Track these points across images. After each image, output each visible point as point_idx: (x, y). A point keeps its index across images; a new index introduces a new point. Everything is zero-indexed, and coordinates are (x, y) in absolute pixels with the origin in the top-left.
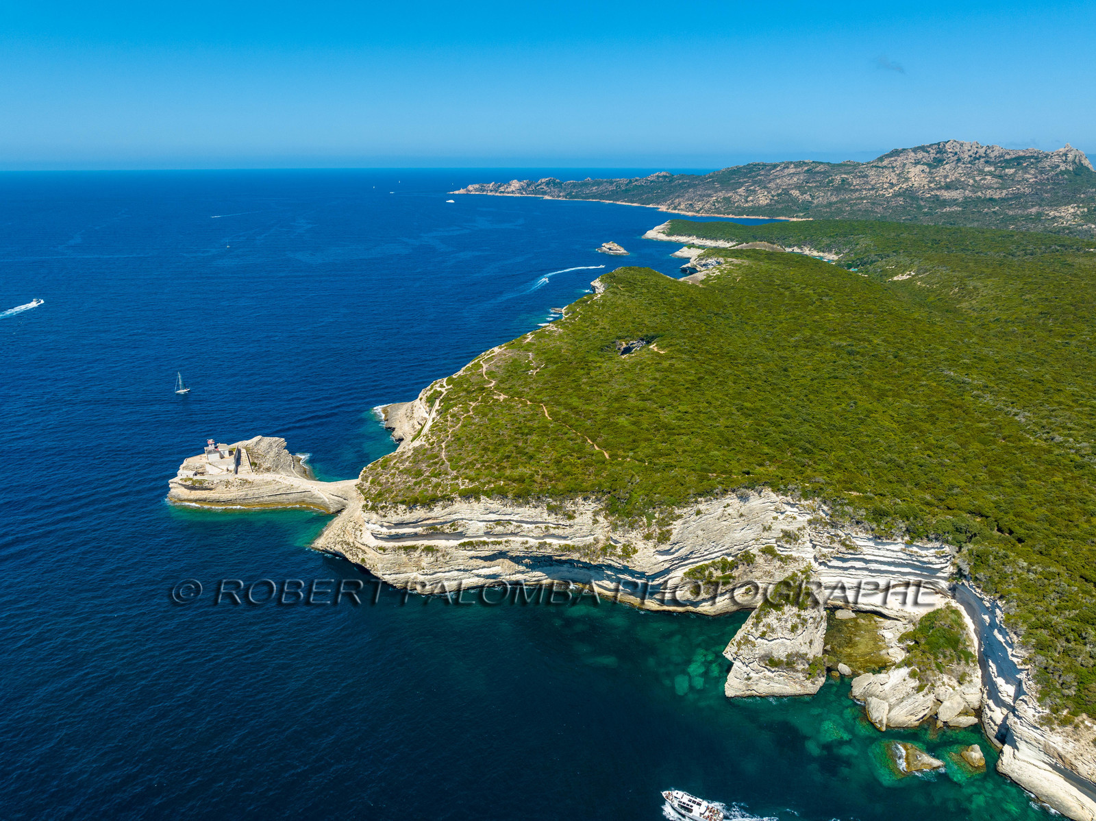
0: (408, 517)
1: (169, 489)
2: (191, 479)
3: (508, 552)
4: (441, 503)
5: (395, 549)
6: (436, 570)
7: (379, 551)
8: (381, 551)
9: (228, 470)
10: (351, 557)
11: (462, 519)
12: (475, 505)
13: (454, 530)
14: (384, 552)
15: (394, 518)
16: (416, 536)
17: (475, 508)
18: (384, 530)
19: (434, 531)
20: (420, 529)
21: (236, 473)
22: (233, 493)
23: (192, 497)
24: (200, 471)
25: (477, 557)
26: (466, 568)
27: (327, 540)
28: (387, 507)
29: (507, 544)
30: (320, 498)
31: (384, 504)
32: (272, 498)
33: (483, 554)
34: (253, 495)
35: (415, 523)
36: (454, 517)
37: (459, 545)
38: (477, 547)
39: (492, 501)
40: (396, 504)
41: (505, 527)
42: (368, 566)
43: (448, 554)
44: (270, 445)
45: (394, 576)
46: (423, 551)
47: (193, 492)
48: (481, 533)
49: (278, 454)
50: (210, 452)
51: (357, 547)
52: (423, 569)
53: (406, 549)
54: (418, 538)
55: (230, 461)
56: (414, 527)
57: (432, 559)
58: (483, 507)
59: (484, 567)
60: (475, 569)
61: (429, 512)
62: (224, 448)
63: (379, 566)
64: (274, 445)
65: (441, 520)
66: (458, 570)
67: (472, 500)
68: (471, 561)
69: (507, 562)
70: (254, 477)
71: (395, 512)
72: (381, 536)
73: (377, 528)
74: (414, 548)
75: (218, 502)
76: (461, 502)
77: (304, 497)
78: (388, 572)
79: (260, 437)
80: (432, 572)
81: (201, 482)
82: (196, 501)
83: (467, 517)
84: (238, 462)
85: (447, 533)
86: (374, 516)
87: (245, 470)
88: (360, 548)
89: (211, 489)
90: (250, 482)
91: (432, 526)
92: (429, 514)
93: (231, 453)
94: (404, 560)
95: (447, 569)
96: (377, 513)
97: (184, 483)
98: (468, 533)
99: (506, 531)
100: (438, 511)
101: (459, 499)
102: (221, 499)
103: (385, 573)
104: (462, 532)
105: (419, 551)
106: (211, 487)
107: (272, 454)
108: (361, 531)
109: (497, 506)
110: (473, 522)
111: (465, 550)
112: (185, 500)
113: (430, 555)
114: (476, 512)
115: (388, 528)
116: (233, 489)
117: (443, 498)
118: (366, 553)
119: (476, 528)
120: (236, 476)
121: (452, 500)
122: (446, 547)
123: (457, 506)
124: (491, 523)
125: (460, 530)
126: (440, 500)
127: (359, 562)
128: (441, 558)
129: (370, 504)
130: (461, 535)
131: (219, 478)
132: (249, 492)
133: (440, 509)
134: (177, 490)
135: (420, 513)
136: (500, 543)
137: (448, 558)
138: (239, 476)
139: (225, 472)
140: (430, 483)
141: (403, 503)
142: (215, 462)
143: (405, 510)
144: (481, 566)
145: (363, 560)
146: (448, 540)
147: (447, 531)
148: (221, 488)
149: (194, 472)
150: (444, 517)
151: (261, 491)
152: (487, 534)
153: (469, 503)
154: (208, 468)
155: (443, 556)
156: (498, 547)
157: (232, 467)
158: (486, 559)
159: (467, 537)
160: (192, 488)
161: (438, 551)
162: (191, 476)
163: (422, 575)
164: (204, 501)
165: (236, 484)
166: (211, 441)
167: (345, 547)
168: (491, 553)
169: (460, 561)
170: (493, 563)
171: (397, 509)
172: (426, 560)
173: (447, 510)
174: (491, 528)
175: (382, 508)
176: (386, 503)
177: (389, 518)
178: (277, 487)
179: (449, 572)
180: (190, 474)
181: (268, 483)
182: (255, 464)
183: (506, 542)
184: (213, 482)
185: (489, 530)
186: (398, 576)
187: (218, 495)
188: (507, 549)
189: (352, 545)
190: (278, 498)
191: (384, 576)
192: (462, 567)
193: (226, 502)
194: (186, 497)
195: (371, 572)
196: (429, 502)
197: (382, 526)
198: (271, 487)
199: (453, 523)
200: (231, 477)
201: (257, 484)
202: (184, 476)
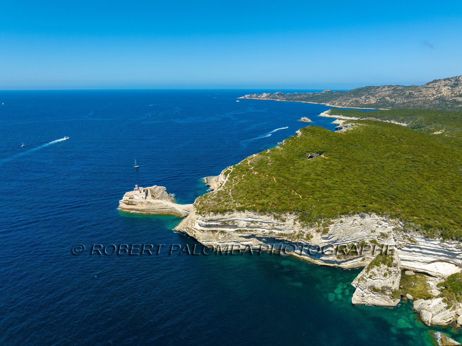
0: (214, 217)
1: (119, 204)
2: (128, 200)
3: (256, 235)
4: (228, 212)
5: (208, 231)
6: (225, 241)
7: (201, 231)
8: (202, 232)
9: (142, 198)
10: (190, 234)
11: (237, 220)
12: (243, 214)
13: (233, 224)
14: (203, 232)
15: (208, 217)
16: (217, 226)
17: (243, 215)
18: (204, 223)
19: (225, 224)
20: (219, 223)
21: (146, 199)
22: (144, 207)
23: (128, 208)
24: (132, 197)
25: (242, 237)
26: (238, 241)
27: (180, 227)
28: (205, 213)
29: (255, 232)
30: (178, 211)
31: (204, 212)
32: (159, 210)
33: (245, 235)
34: (152, 208)
35: (217, 220)
36: (233, 219)
37: (235, 231)
38: (243, 232)
39: (250, 213)
40: (209, 212)
41: (255, 224)
42: (196, 238)
43: (230, 234)
44: (160, 189)
45: (207, 243)
46: (220, 232)
47: (128, 206)
48: (245, 226)
49: (163, 193)
50: (136, 190)
51: (192, 230)
52: (219, 240)
53: (212, 231)
54: (218, 227)
55: (144, 194)
56: (216, 222)
57: (223, 236)
58: (246, 215)
59: (245, 241)
60: (241, 242)
61: (223, 216)
62: (141, 189)
63: (201, 238)
64: (161, 189)
65: (228, 219)
66: (234, 242)
67: (242, 212)
68: (240, 238)
69: (255, 240)
70: (152, 201)
71: (209, 215)
72: (202, 225)
73: (201, 222)
74: (216, 231)
75: (138, 210)
76: (236, 212)
77: (172, 210)
78: (205, 241)
79: (156, 186)
80: (223, 242)
81: (132, 202)
82: (129, 209)
83: (239, 219)
84: (147, 194)
85: (230, 225)
86: (200, 217)
87: (149, 198)
88: (194, 230)
89: (135, 205)
90: (151, 203)
91: (224, 222)
92: (223, 217)
93: (144, 191)
94: (212, 236)
95: (229, 241)
96: (201, 215)
97: (125, 202)
98: (239, 226)
99: (255, 226)
100: (227, 216)
101: (236, 211)
102: (139, 209)
103: (203, 241)
104: (236, 225)
105: (218, 233)
106: (136, 204)
107: (160, 193)
108: (194, 223)
109: (252, 215)
110: (241, 221)
111: (238, 233)
112: (125, 209)
113: (223, 234)
114: (243, 217)
115: (206, 222)
116: (144, 205)
117: (229, 210)
118: (196, 232)
119: (242, 224)
120: (146, 200)
121: (233, 211)
122: (229, 232)
123: (235, 214)
124: (249, 222)
125: (236, 224)
126: (228, 211)
127: (193, 236)
128: (227, 236)
129: (199, 211)
130: (236, 227)
131: (139, 201)
132: (150, 207)
133: (228, 215)
134: (122, 205)
135: (219, 216)
136: (252, 231)
137: (230, 236)
138: (147, 200)
139: (141, 199)
140: (224, 204)
141: (212, 211)
142: (138, 194)
143: (213, 214)
144: (244, 241)
145: (195, 235)
146: (230, 228)
147: (230, 224)
148: (139, 205)
150: (229, 219)
151: (155, 207)
152: (247, 226)
153: (240, 213)
154: (135, 197)
155: (228, 235)
156: (252, 233)
157: (144, 196)
158: (246, 237)
159: (239, 228)
160: (128, 204)
161: (226, 233)
162: (128, 199)
163: (219, 243)
164: (132, 209)
165: (145, 203)
166: (136, 186)
167: (187, 229)
168: (249, 235)
169: (235, 238)
170: (249, 240)
171: (210, 214)
172: (221, 236)
173: (230, 215)
174: (249, 224)
175: (203, 213)
176: (205, 211)
177: (206, 218)
178: (161, 206)
179: (230, 242)
180: (128, 198)
181: (158, 204)
182: (153, 196)
183: (255, 230)
184: (136, 202)
185: (248, 225)
186: (209, 242)
187: (138, 207)
188: (255, 234)
189: (190, 229)
190: (161, 210)
191: (203, 242)
192: (236, 240)
193: (141, 210)
194: (125, 208)
195: (198, 240)
196: (223, 212)
197: (203, 221)
198: (159, 205)
199: (233, 221)
200: (143, 200)
201: (154, 204)
202: (125, 199)
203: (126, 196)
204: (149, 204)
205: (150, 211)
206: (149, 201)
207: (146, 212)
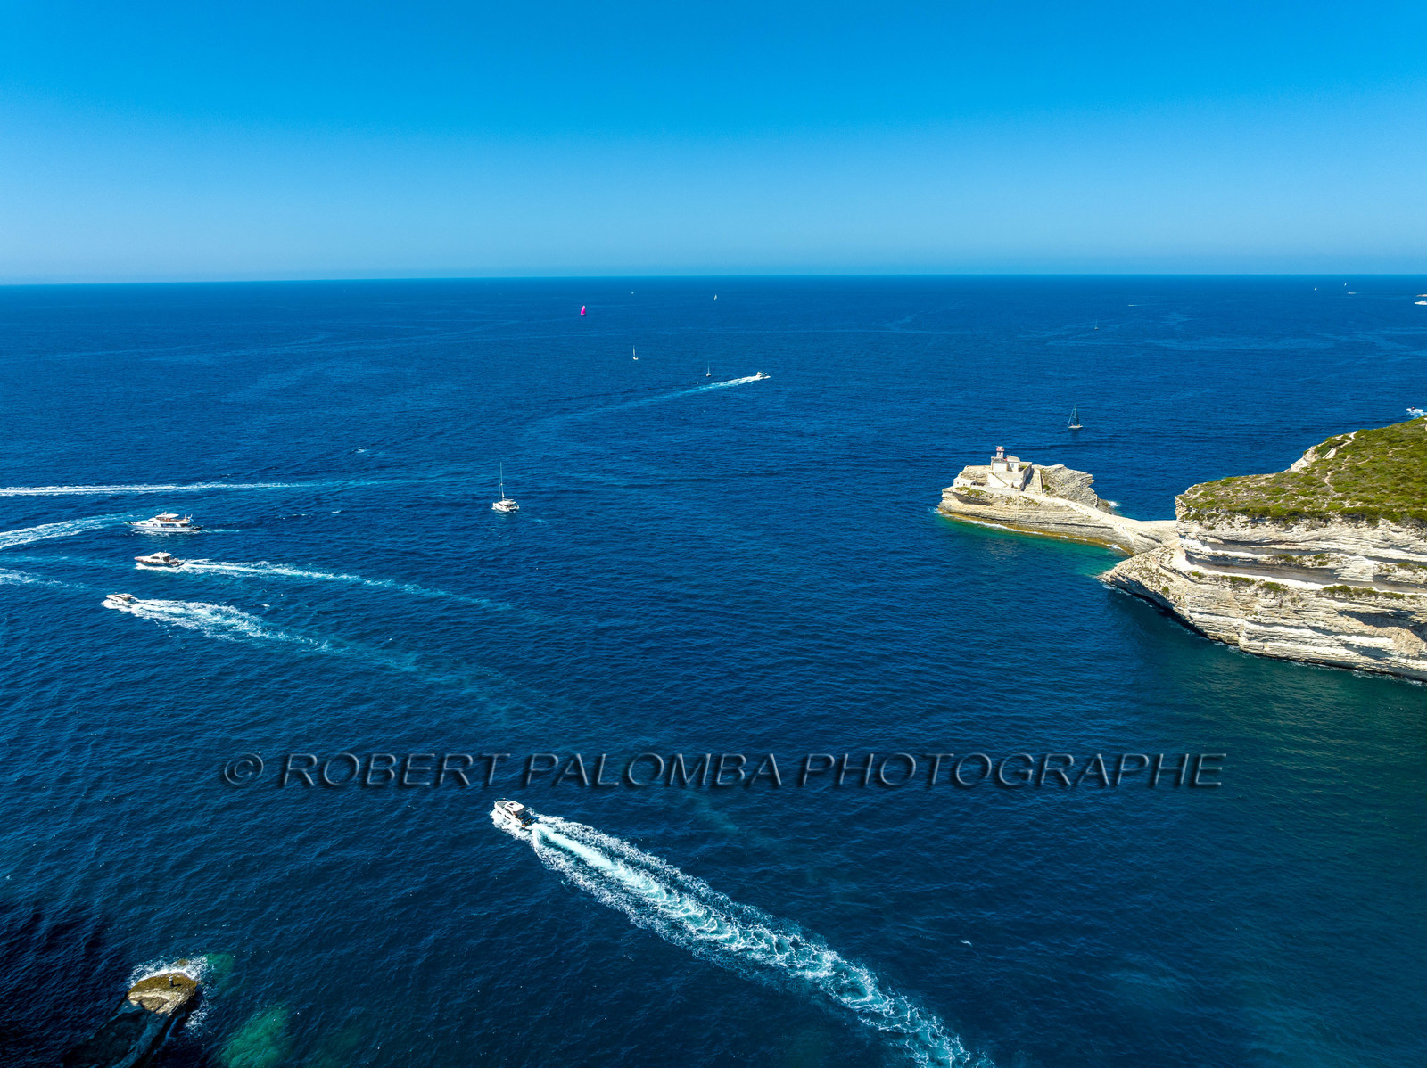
0: (1249, 533)
2: (968, 489)
3: (1412, 613)
4: (1307, 521)
5: (1216, 579)
6: (1276, 620)
7: (1192, 577)
8: (1196, 578)
9: (1013, 486)
10: (1149, 584)
11: (1339, 551)
12: (1366, 531)
13: (1320, 564)
14: (1200, 579)
15: (1224, 530)
16: (1254, 565)
17: (1365, 537)
18: (1207, 550)
19: (1287, 562)
20: (1265, 556)
21: (1023, 490)
23: (964, 510)
24: (981, 480)
25: (1351, 614)
26: (1329, 628)
28: (1217, 516)
29: (1412, 601)
30: (1124, 538)
31: (1215, 512)
32: (1059, 527)
33: (1364, 609)
34: (1037, 519)
35: (1255, 545)
36: (1325, 545)
37: (1325, 590)
38: (1355, 596)
39: (1398, 528)
40: (1232, 513)
41: (1415, 572)
42: (1171, 597)
43: (1302, 600)
45: (1206, 618)
46: (1261, 588)
48: (1368, 577)
51: (1161, 574)
52: (1256, 614)
53: (1233, 580)
54: (1256, 571)
56: (1253, 551)
57: (1273, 602)
58: (1380, 537)
59: (1361, 634)
60: (1344, 633)
61: (1283, 531)
63: (1188, 598)
65: (1302, 546)
66: (1314, 629)
67: (1363, 524)
68: (1339, 618)
69: (1407, 635)
70: (1042, 498)
71: (1229, 524)
72: (1199, 557)
73: (1195, 546)
74: (1249, 583)
75: (993, 519)
76: (1341, 524)
77: (1102, 533)
78: (1199, 609)
79: (1062, 466)
80: (1268, 621)
81: (978, 493)
82: (967, 515)
83: (1347, 548)
84: (1028, 479)
85: (1307, 568)
86: (1195, 528)
88: (1165, 576)
89: (987, 504)
90: (1037, 504)
91: (1285, 555)
92: (1283, 534)
93: (1020, 469)
94: (1229, 597)
95: (1295, 622)
96: (1201, 524)
97: (959, 492)
98: (1344, 574)
99: (1415, 578)
100: (1299, 533)
101: (1340, 520)
102: (998, 517)
103: (1195, 609)
104: (1332, 570)
105: (1253, 588)
106: (990, 500)
107: (1072, 485)
108: (1171, 554)
109: (1406, 537)
110: (1358, 557)
111: (1334, 598)
112: (956, 513)
113: (1272, 595)
114: (1365, 543)
115: (1213, 545)
116: (1014, 507)
117: (1312, 515)
118: (1172, 581)
119: (1359, 569)
121: (1327, 519)
122: (1301, 590)
123: (1332, 529)
124: (1389, 564)
125: (1331, 565)
126: (1306, 517)
127: (1159, 590)
128: (1289, 604)
129: (1193, 511)
130: (1331, 575)
131: (1000, 492)
132: (1033, 515)
133: (1303, 529)
134: (950, 501)
135: (1268, 530)
136: (1399, 597)
137: (1300, 605)
138: (1024, 494)
139: (1009, 487)
140: (1294, 499)
141: (1244, 512)
142: (1000, 474)
143: (1245, 522)
144: (1356, 631)
145: (1166, 590)
146: (1306, 581)
147: (1309, 564)
148: (1001, 504)
149: (972, 481)
150: (1308, 543)
151: (1048, 516)
152: (1378, 578)
153: (1356, 526)
154: (990, 479)
155: (1293, 601)
156: (1395, 603)
157: (1018, 483)
158: (1367, 618)
159: (1341, 581)
160: (966, 500)
161: (1285, 592)
162: (969, 486)
163: (1252, 622)
164: (977, 516)
165: (1018, 502)
166: (1000, 448)
167: (1144, 573)
168: (1379, 610)
169: (1321, 615)
170: (1379, 630)
171: (1233, 520)
172: (1264, 601)
173: (1314, 532)
174: (1388, 570)
175: (1210, 517)
176: (1217, 510)
177: (1217, 531)
178: (1069, 516)
179: (1297, 627)
180: (968, 482)
182: (1049, 488)
183: (1412, 597)
184: (992, 495)
185: (1384, 573)
186: (1213, 618)
187: (995, 512)
188: (1410, 607)
189: (1154, 571)
191: (1193, 615)
192: (1321, 625)
195: (1174, 608)
196: (1287, 518)
197: (1204, 543)
199: (1320, 554)
200: (1015, 494)
201: (1045, 508)
202: (961, 485)
203: (967, 476)
204: (1032, 506)
205: (1030, 527)
206: (1031, 497)
207: (1018, 527)
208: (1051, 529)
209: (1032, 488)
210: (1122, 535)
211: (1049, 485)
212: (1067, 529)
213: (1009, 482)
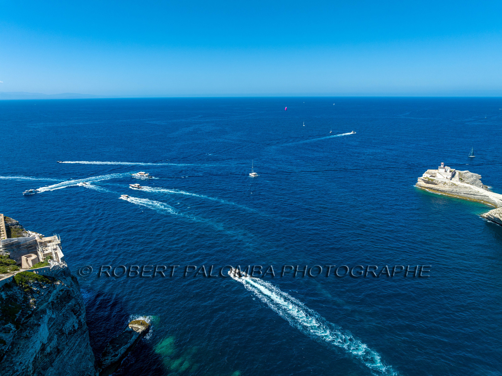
1: (417, 181)
2: (428, 178)
9: (447, 178)
21: (451, 180)
22: (447, 188)
23: (426, 186)
24: (434, 175)
27: (491, 213)
30: (493, 201)
32: (465, 195)
34: (456, 191)
44: (472, 176)
47: (427, 184)
49: (476, 180)
50: (441, 168)
55: (449, 175)
62: (448, 169)
64: (475, 176)
70: (459, 183)
75: (438, 190)
77: (484, 198)
79: (468, 171)
81: (432, 180)
82: (427, 188)
84: (453, 176)
89: (436, 184)
90: (456, 185)
93: (450, 172)
97: (425, 179)
102: (440, 189)
106: (438, 183)
107: (472, 179)
116: (447, 186)
131: (441, 180)
132: (455, 189)
134: (421, 183)
138: (452, 181)
142: (442, 173)
148: (441, 185)
149: (430, 175)
151: (461, 190)
154: (438, 175)
157: (450, 177)
160: (428, 182)
164: (431, 188)
165: (449, 184)
166: (442, 163)
178: (470, 191)
180: (429, 176)
181: (466, 187)
182: (462, 180)
184: (438, 181)
187: (439, 187)
193: (441, 191)
194: (423, 186)
198: (467, 190)
200: (447, 181)
201: (460, 187)
202: (425, 177)
203: (428, 173)
204: (454, 186)
205: (453, 194)
206: (454, 182)
207: (448, 194)
208: (462, 195)
209: (455, 179)
210: (493, 199)
211: (462, 178)
212: (469, 196)
213: (446, 177)
